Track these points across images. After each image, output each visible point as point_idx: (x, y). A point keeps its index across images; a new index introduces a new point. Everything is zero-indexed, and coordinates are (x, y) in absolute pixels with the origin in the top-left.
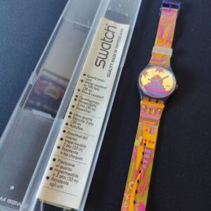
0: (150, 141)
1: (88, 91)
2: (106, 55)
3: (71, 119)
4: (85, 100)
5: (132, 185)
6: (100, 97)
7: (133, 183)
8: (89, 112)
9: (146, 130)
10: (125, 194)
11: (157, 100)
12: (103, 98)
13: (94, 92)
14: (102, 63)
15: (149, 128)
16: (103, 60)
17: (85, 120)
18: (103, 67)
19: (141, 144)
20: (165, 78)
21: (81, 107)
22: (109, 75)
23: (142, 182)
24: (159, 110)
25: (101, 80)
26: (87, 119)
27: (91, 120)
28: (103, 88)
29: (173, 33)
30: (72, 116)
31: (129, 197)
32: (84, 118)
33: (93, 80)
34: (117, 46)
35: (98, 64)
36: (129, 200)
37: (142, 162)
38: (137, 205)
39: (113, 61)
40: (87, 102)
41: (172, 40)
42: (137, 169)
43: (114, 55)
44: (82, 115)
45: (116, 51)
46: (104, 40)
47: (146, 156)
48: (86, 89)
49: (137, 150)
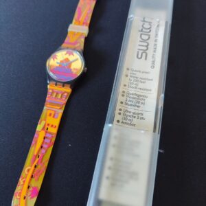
0: (52, 126)
1: (134, 86)
2: (147, 46)
3: (122, 116)
4: (133, 94)
5: (28, 170)
6: (147, 90)
7: (29, 168)
8: (138, 107)
9: (50, 115)
10: (20, 179)
11: (64, 84)
12: (150, 90)
13: (141, 85)
14: (144, 54)
15: (53, 113)
16: (145, 51)
17: (136, 116)
18: (146, 59)
19: (43, 129)
20: (74, 61)
21: (129, 103)
22: (153, 66)
23: (39, 167)
24: (66, 94)
25: (146, 73)
26: (138, 114)
27: (142, 114)
28: (149, 80)
29: (90, 15)
30: (122, 112)
31: (24, 182)
32: (134, 113)
33: (138, 73)
34: (157, 35)
35: (140, 57)
36: (23, 185)
37: (42, 147)
38: (31, 189)
39: (155, 51)
40: (134, 96)
41: (89, 22)
42: (36, 153)
43: (155, 45)
44: (132, 111)
45: (156, 41)
46: (142, 31)
47: (46, 140)
48: (132, 83)
49: (38, 135)
